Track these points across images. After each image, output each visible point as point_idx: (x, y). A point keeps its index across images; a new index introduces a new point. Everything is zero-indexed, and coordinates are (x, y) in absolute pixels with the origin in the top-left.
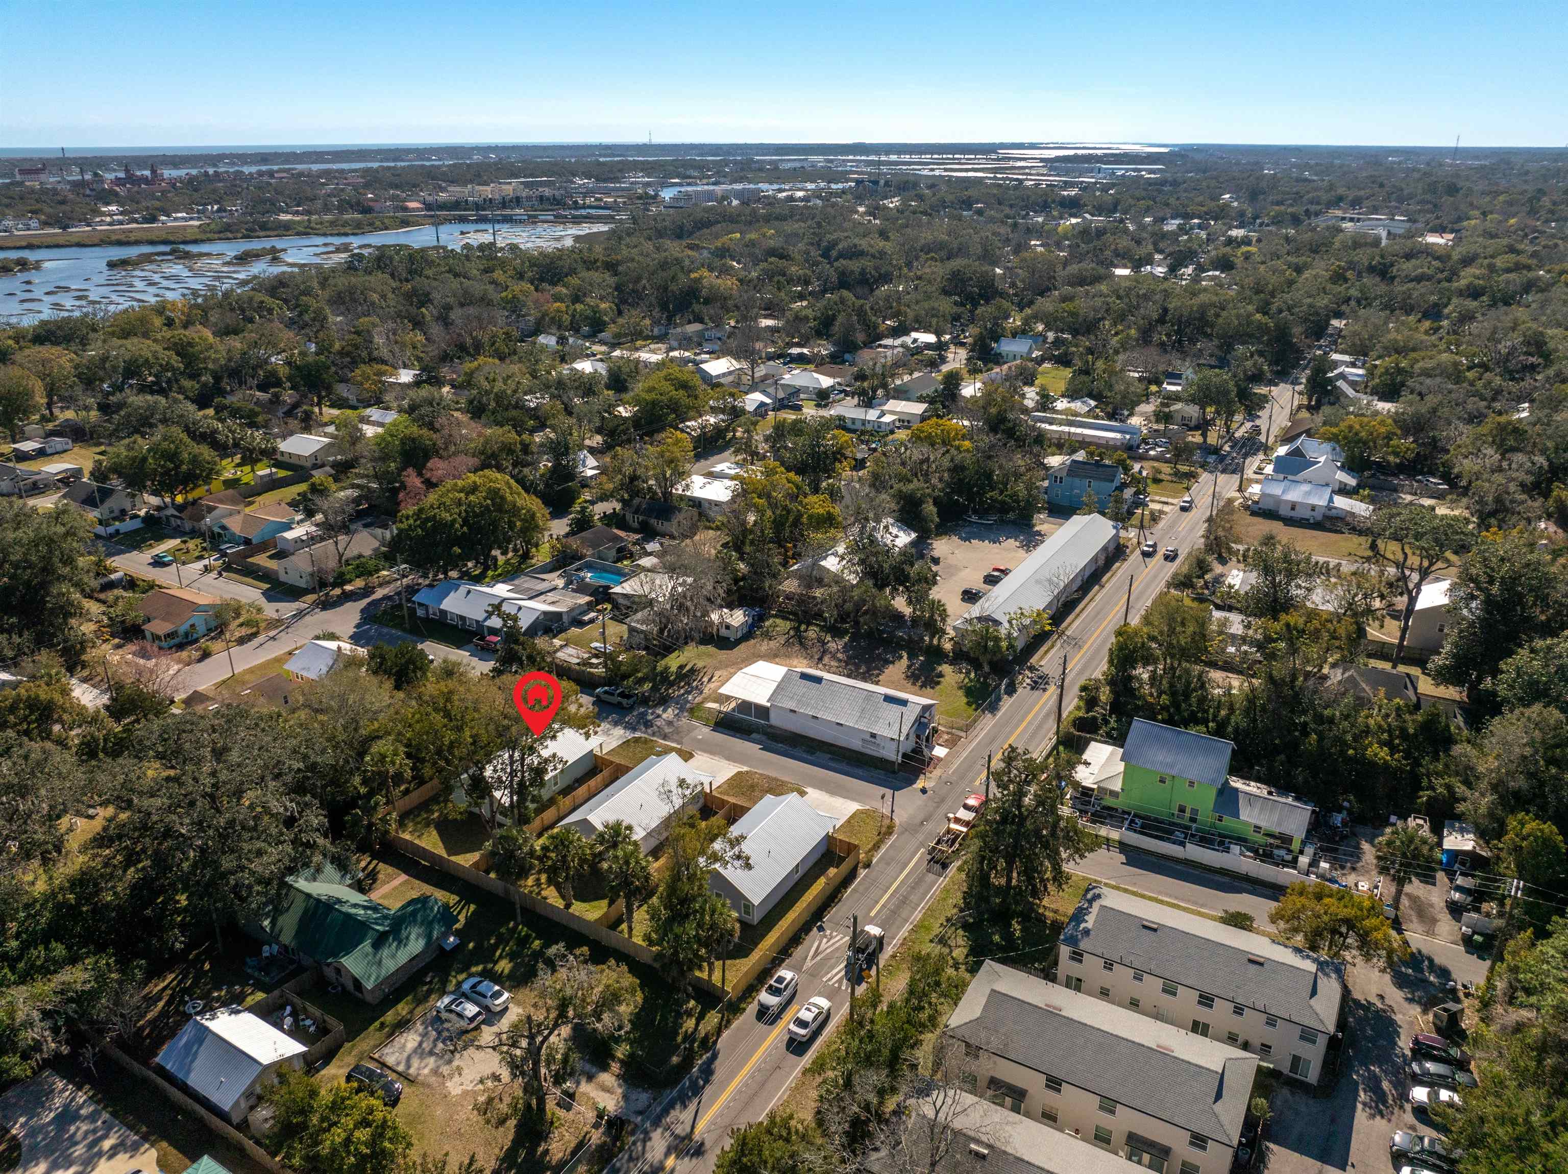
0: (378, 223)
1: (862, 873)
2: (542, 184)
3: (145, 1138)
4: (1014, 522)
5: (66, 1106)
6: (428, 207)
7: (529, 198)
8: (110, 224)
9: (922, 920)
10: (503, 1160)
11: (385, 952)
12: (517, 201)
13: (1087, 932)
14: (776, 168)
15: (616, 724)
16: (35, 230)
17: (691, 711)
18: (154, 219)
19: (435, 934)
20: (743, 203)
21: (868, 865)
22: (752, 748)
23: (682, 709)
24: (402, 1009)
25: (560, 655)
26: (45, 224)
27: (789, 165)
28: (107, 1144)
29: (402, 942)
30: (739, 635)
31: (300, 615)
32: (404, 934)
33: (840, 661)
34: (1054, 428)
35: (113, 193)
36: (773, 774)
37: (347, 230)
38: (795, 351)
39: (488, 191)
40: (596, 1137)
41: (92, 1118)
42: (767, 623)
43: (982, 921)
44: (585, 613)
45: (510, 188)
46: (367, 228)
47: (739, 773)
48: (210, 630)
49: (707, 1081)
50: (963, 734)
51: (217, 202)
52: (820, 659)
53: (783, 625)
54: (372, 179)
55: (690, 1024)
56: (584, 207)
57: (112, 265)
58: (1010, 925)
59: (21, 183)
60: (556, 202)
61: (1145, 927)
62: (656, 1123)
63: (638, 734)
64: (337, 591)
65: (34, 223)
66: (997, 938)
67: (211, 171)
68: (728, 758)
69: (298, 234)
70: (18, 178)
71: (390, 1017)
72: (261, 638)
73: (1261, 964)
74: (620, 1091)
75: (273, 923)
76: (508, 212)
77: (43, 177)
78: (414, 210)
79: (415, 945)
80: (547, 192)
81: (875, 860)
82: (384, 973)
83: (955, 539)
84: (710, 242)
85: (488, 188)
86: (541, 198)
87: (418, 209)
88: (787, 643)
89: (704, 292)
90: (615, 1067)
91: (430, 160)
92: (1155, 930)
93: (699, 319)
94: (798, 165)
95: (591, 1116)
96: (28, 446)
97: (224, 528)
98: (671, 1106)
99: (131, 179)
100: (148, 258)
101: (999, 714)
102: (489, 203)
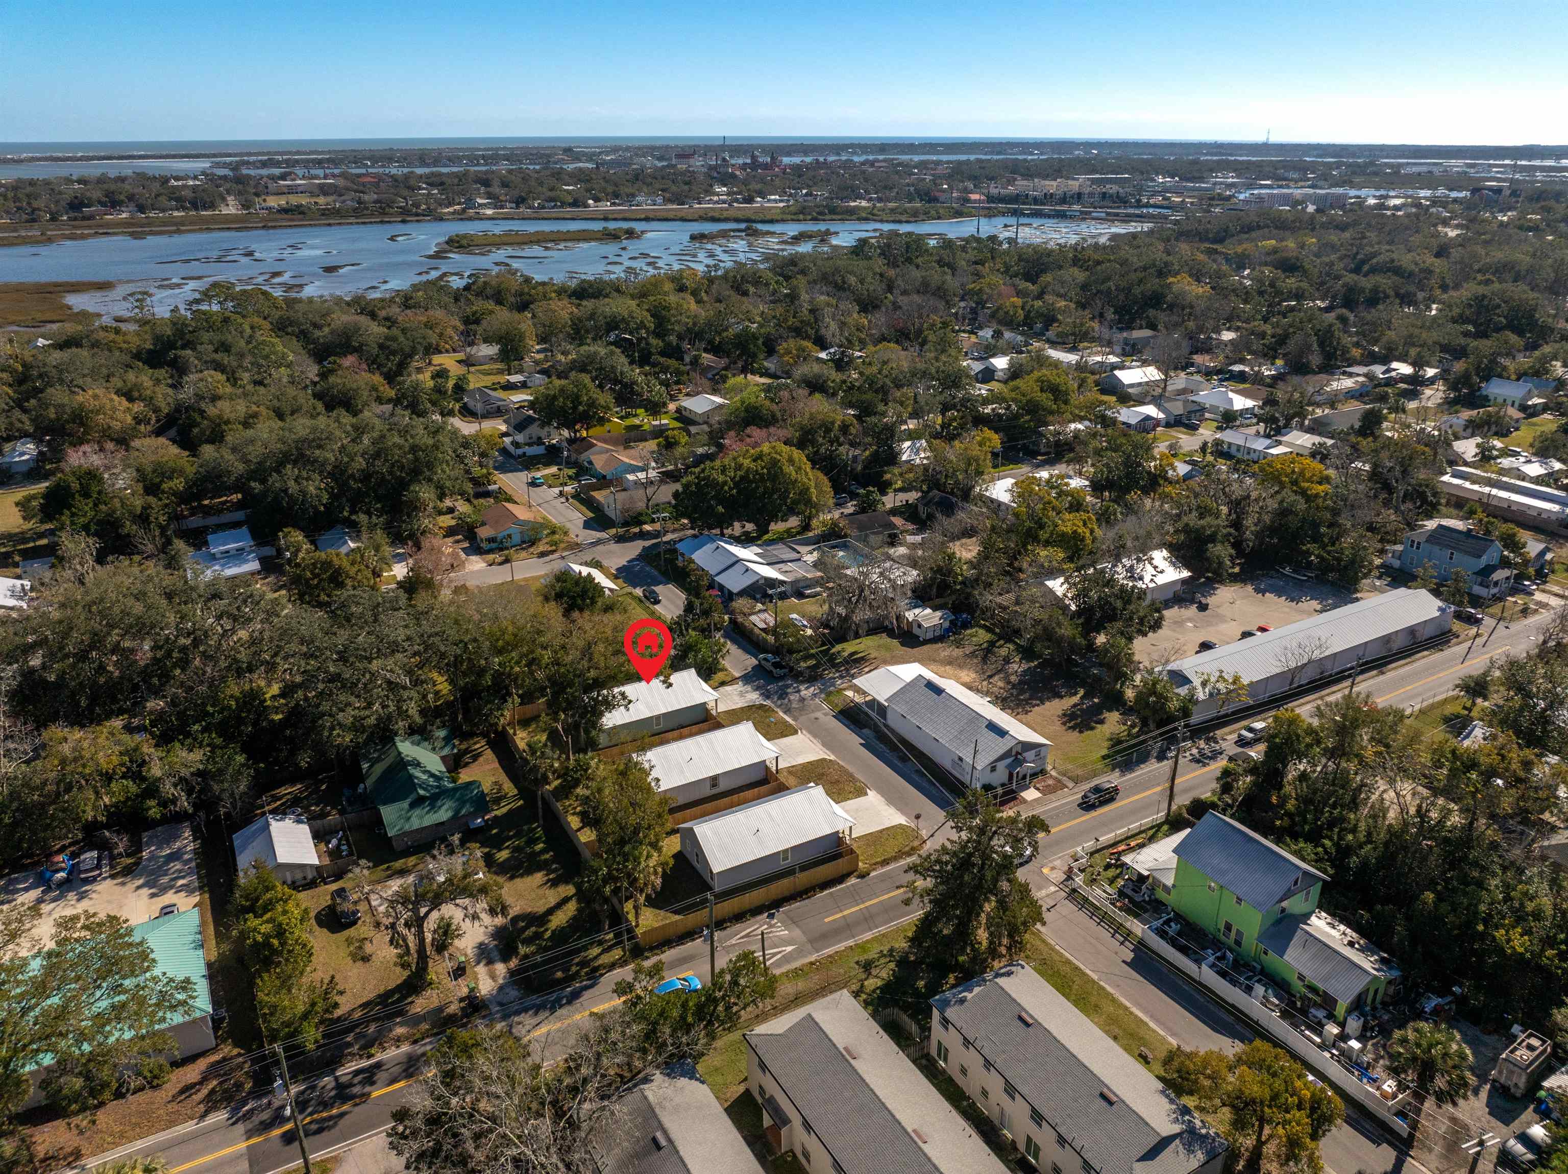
0: (933, 212)
1: (853, 881)
2: (1110, 181)
3: (201, 888)
4: (1333, 584)
5: (179, 849)
6: (991, 199)
7: (1091, 195)
8: (717, 202)
9: (868, 942)
10: (379, 996)
11: (417, 812)
12: (1079, 197)
13: (962, 1001)
14: (1396, 173)
15: (757, 688)
16: (659, 206)
17: (829, 694)
18: (750, 200)
19: (463, 812)
20: (1317, 211)
21: (862, 876)
22: (853, 740)
23: (821, 691)
24: (412, 861)
25: (753, 618)
26: (667, 201)
27: (1415, 169)
28: (181, 882)
29: (433, 808)
30: (930, 635)
31: (599, 542)
32: (439, 803)
33: (1009, 682)
34: (1476, 487)
35: (733, 176)
36: (851, 769)
37: (904, 218)
38: (1237, 368)
39: (1052, 186)
40: (454, 1008)
41: (187, 862)
42: (968, 632)
43: (922, 963)
44: (809, 587)
45: (1076, 183)
46: (922, 217)
47: (824, 760)
48: (524, 542)
49: (569, 1002)
50: (1071, 784)
51: (808, 186)
52: (990, 677)
53: (982, 636)
54: (958, 172)
55: (595, 951)
56: (1147, 205)
57: (693, 238)
58: (945, 976)
59: (674, 166)
60: (1121, 200)
61: (1020, 1018)
62: (505, 1017)
63: (767, 703)
64: (637, 530)
65: (659, 200)
66: (921, 983)
67: (821, 159)
68: (824, 744)
69: (859, 219)
70: (674, 162)
71: (398, 864)
72: (556, 555)
73: (1111, 1103)
74: (501, 981)
75: (370, 767)
76: (1065, 207)
77: (692, 161)
78: (975, 201)
79: (444, 814)
80: (1113, 189)
81: (873, 874)
82: (407, 827)
83: (1249, 588)
84: (1232, 248)
85: (1054, 183)
86: (1104, 195)
87: (979, 201)
88: (973, 654)
89: (1169, 298)
90: (514, 963)
91: (1032, 154)
92: (1028, 1025)
93: (1152, 326)
94: (1424, 169)
95: (465, 991)
96: (516, 378)
97: (590, 463)
98: (526, 1010)
99: (755, 165)
100: (724, 234)
101: (1129, 776)
102: (1048, 198)
